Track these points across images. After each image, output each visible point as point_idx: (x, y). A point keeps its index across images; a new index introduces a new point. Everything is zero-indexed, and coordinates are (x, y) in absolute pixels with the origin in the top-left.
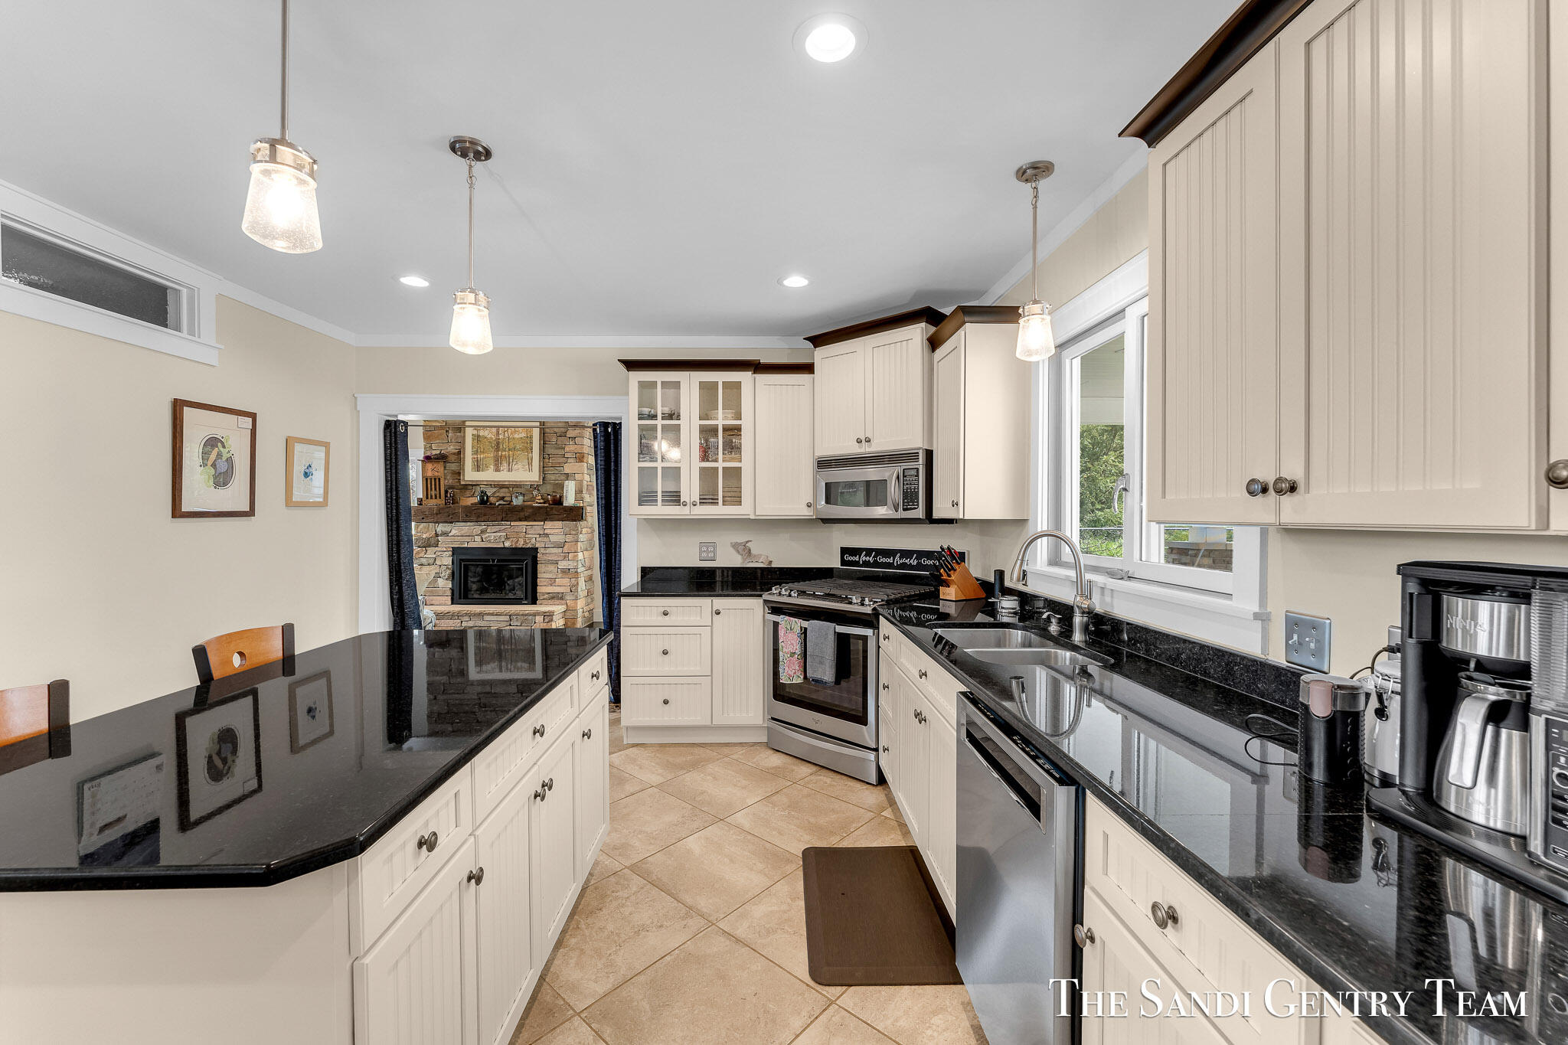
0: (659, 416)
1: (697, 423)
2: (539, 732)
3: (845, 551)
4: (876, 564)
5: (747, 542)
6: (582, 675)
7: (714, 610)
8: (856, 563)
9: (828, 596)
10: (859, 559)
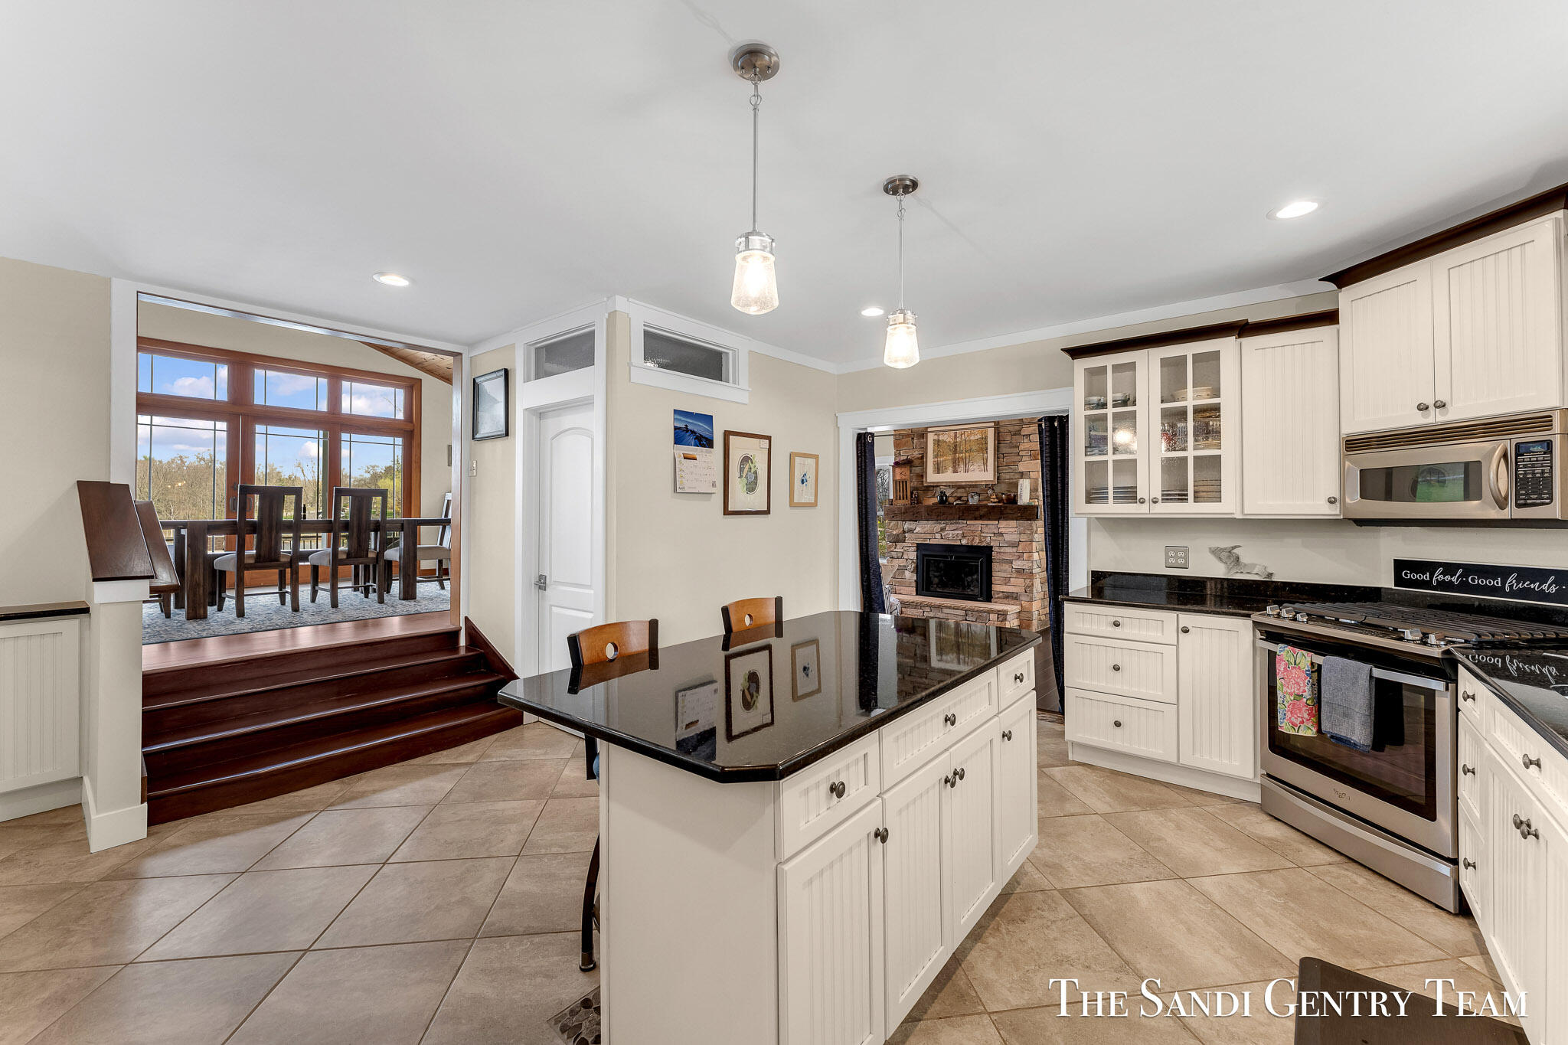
0: (1110, 404)
1: (1157, 407)
2: (950, 720)
3: (1400, 565)
4: (1464, 587)
5: (1234, 548)
6: (1002, 674)
7: (1181, 626)
8: (1427, 585)
9: (1363, 626)
10: (1431, 577)
